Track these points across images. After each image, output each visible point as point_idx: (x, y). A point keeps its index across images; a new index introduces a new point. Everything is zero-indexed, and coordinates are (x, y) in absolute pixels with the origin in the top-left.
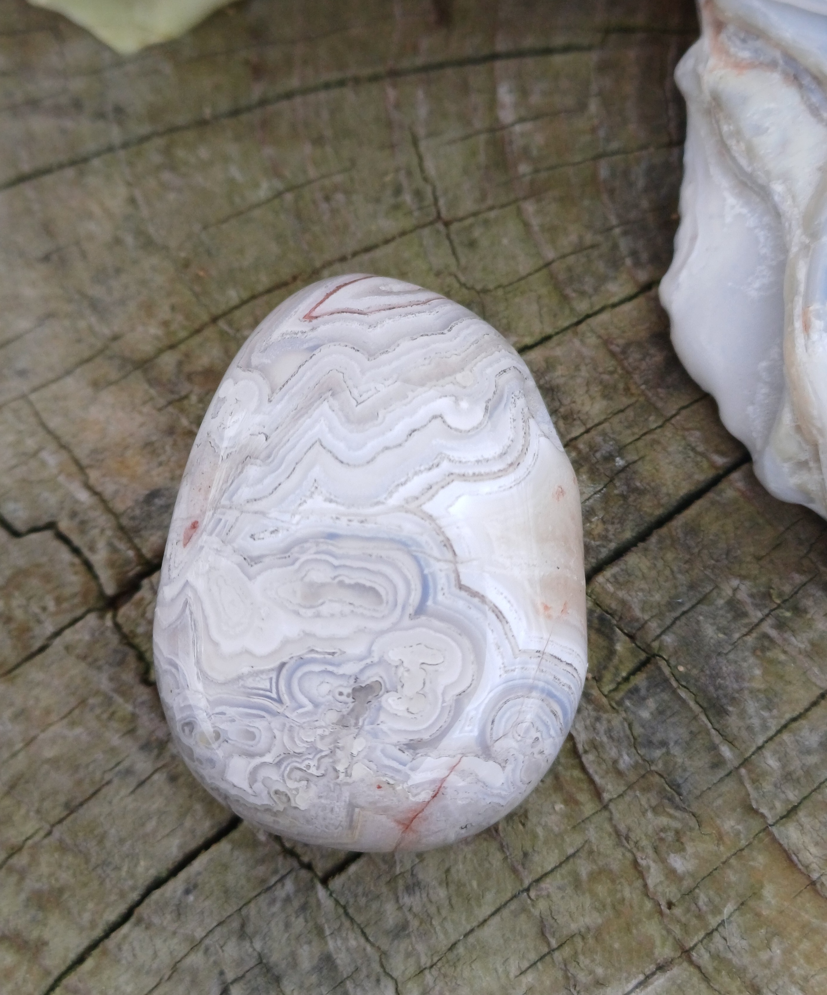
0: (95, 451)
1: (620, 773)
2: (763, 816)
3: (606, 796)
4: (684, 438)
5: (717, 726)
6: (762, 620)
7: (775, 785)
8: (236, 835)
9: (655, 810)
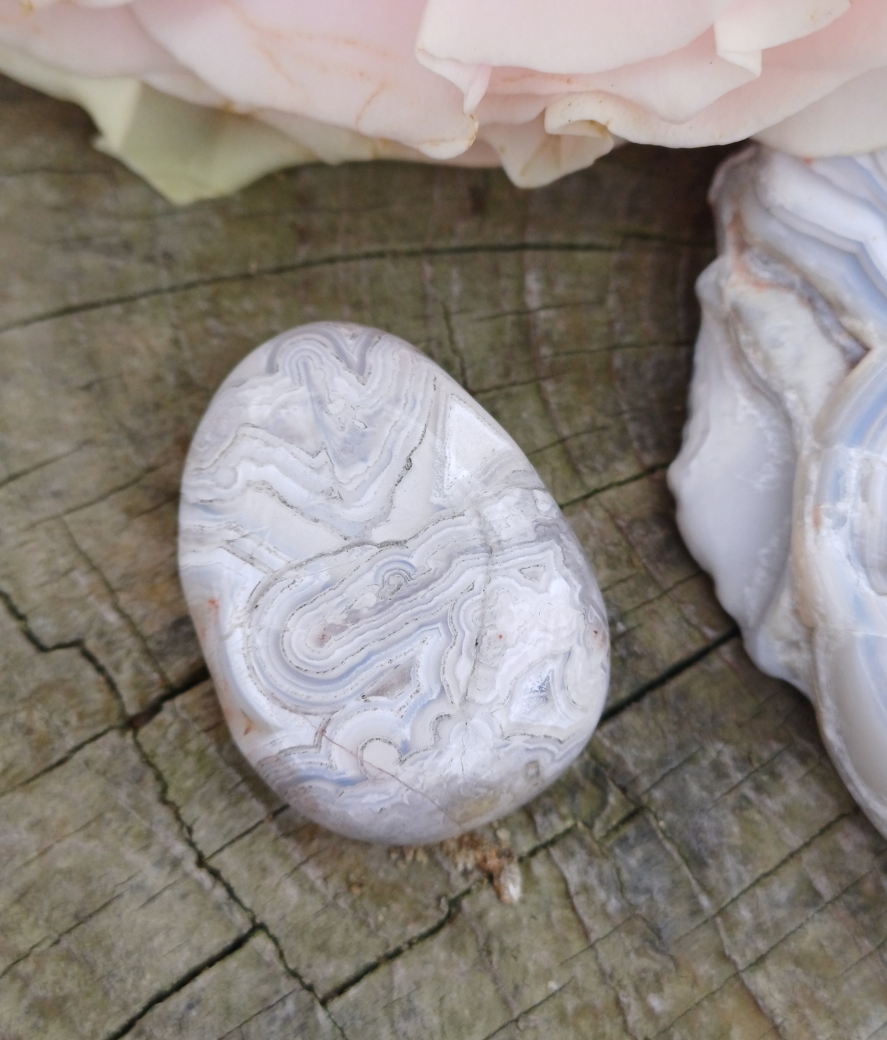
0: (125, 576)
1: (607, 916)
2: (734, 963)
3: (593, 937)
4: (679, 610)
5: (698, 877)
6: (741, 783)
7: (747, 934)
8: (241, 954)
9: (639, 952)
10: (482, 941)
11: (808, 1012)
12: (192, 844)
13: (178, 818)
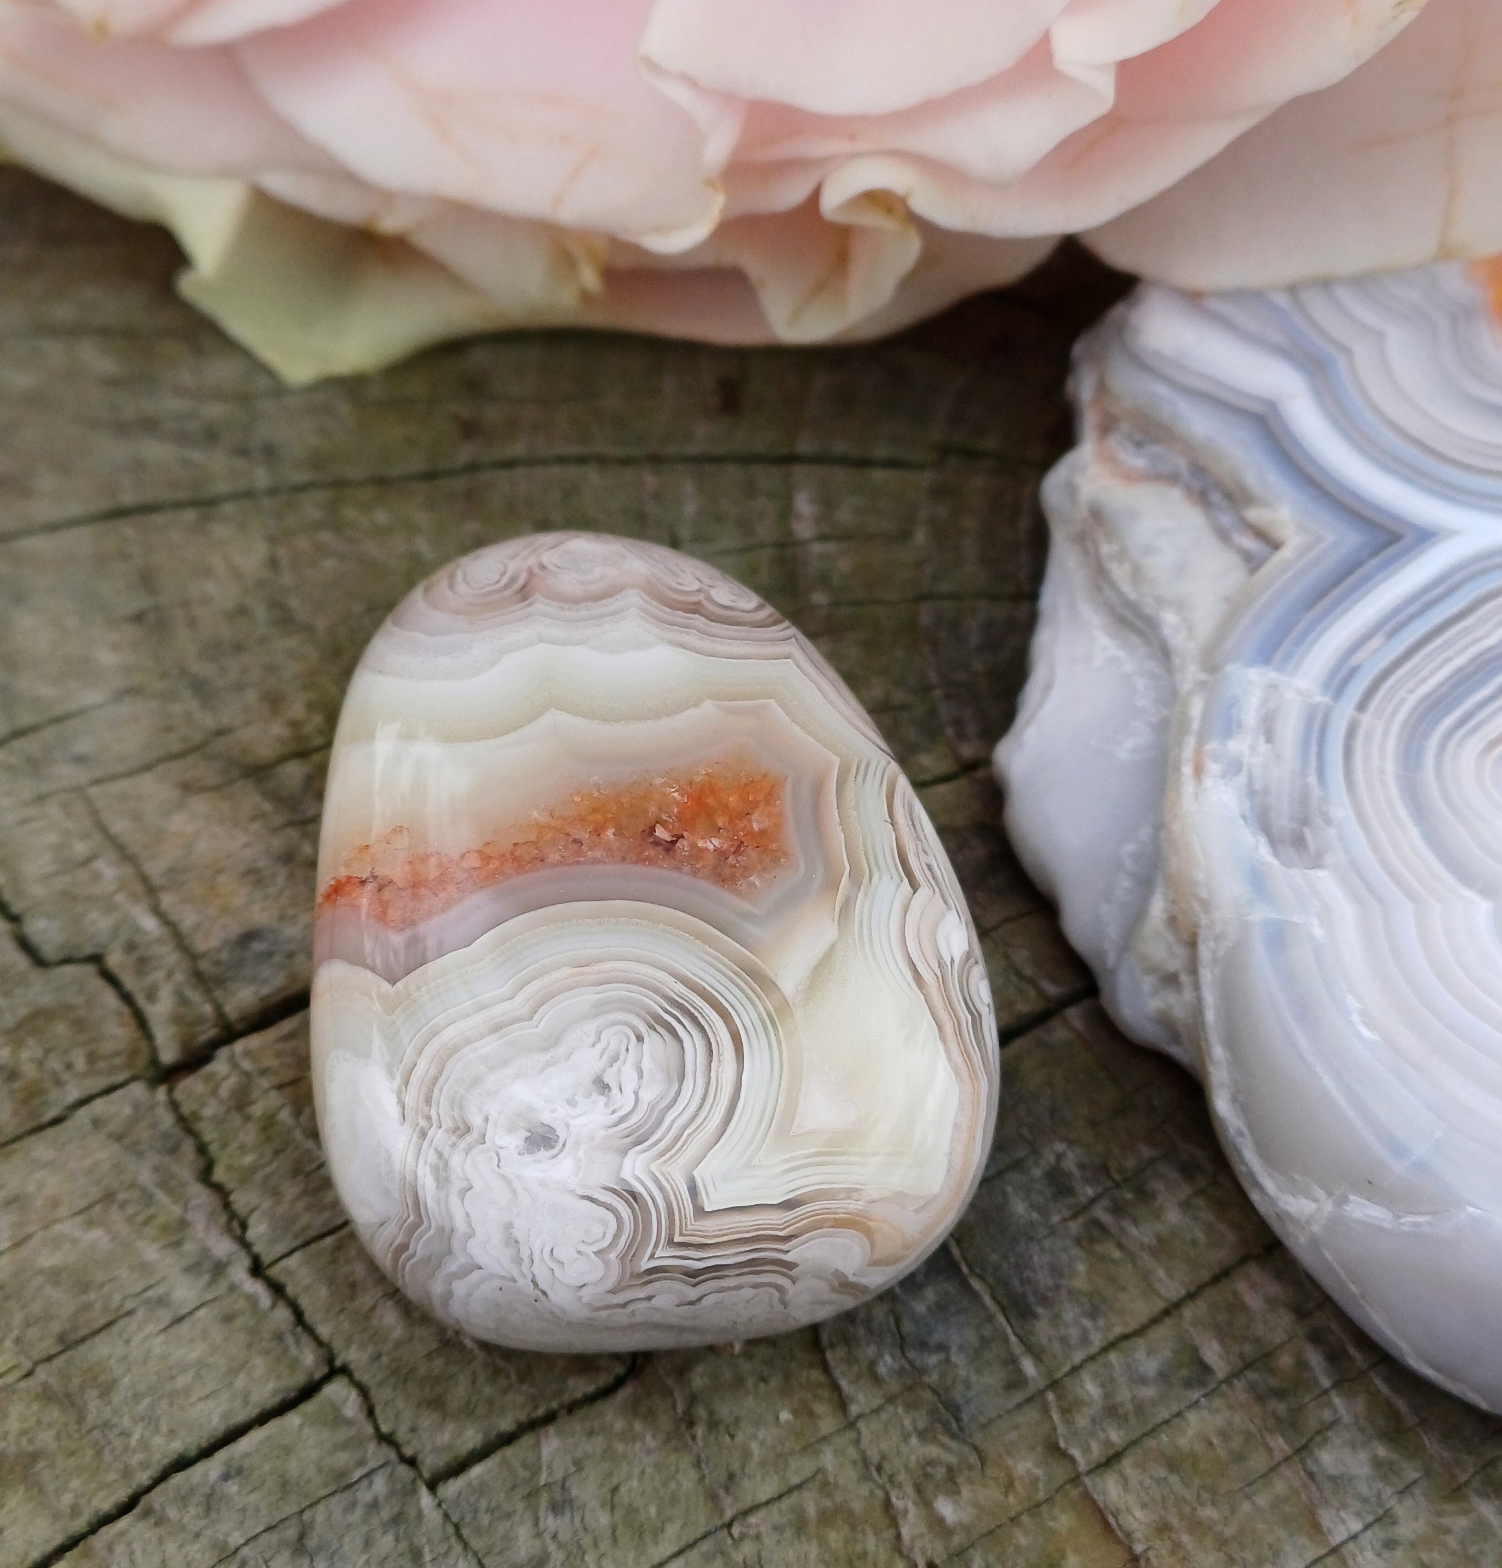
0: (172, 870)
1: (877, 1380)
2: (1072, 1460)
3: (854, 1409)
5: (1019, 1331)
6: (1092, 1201)
7: (1094, 1421)
8: (309, 1407)
9: (923, 1435)
10: (680, 1408)
11: (1185, 1538)
12: (245, 1245)
13: (227, 1205)
